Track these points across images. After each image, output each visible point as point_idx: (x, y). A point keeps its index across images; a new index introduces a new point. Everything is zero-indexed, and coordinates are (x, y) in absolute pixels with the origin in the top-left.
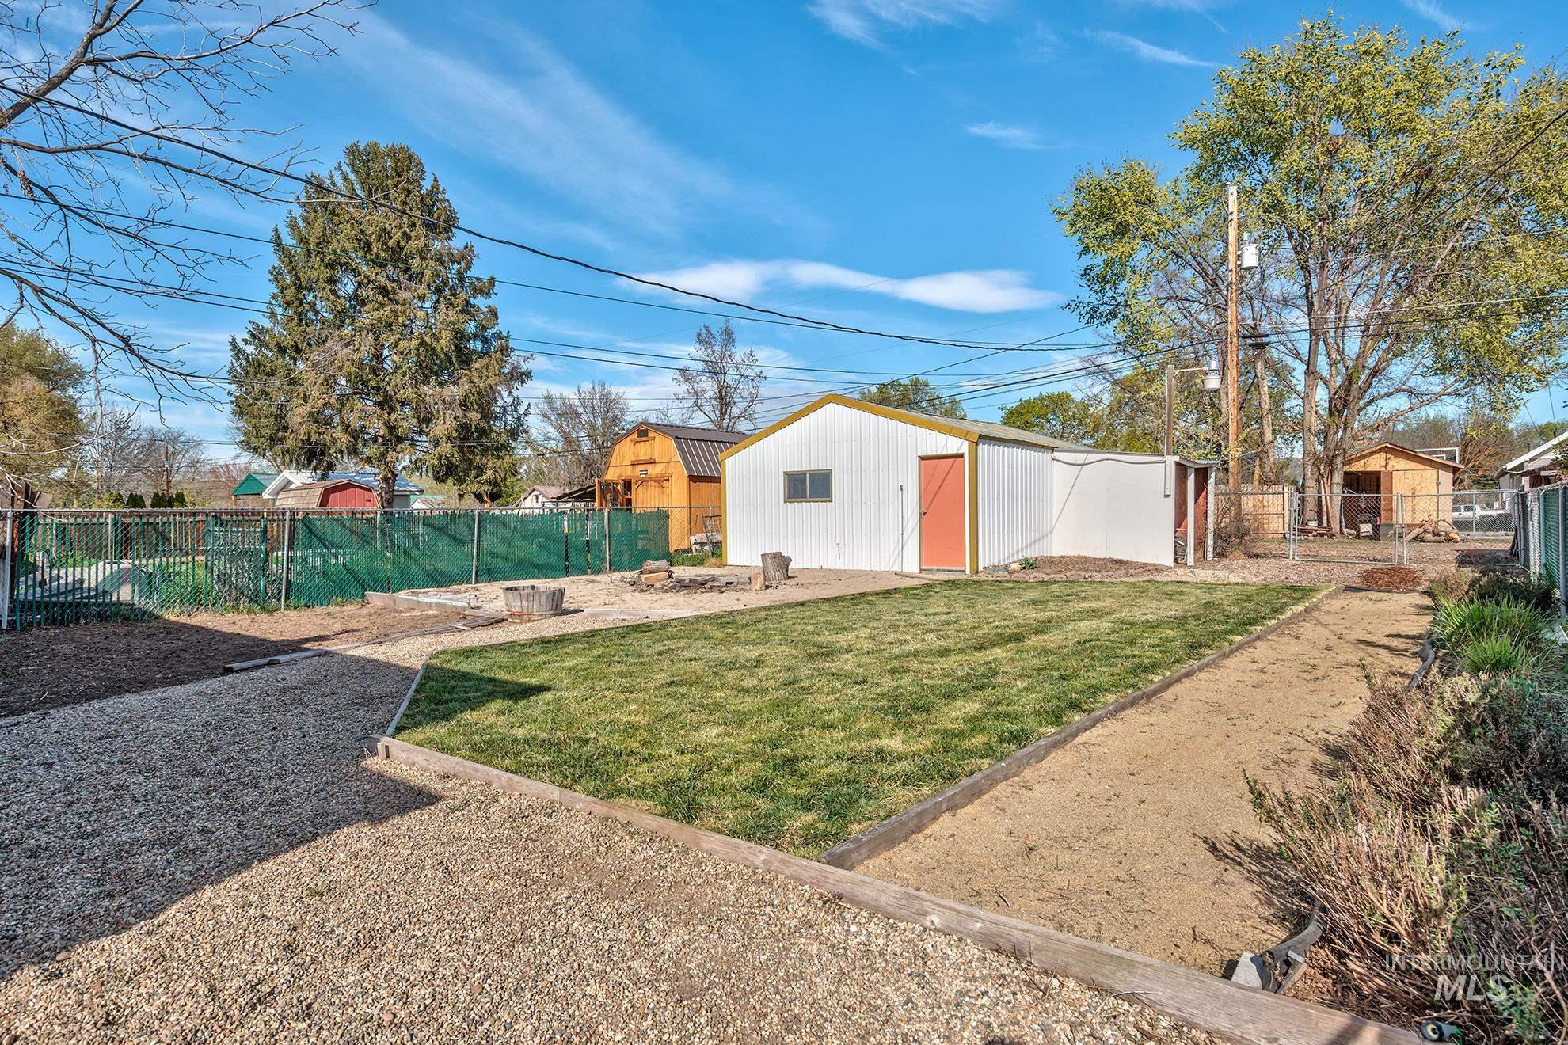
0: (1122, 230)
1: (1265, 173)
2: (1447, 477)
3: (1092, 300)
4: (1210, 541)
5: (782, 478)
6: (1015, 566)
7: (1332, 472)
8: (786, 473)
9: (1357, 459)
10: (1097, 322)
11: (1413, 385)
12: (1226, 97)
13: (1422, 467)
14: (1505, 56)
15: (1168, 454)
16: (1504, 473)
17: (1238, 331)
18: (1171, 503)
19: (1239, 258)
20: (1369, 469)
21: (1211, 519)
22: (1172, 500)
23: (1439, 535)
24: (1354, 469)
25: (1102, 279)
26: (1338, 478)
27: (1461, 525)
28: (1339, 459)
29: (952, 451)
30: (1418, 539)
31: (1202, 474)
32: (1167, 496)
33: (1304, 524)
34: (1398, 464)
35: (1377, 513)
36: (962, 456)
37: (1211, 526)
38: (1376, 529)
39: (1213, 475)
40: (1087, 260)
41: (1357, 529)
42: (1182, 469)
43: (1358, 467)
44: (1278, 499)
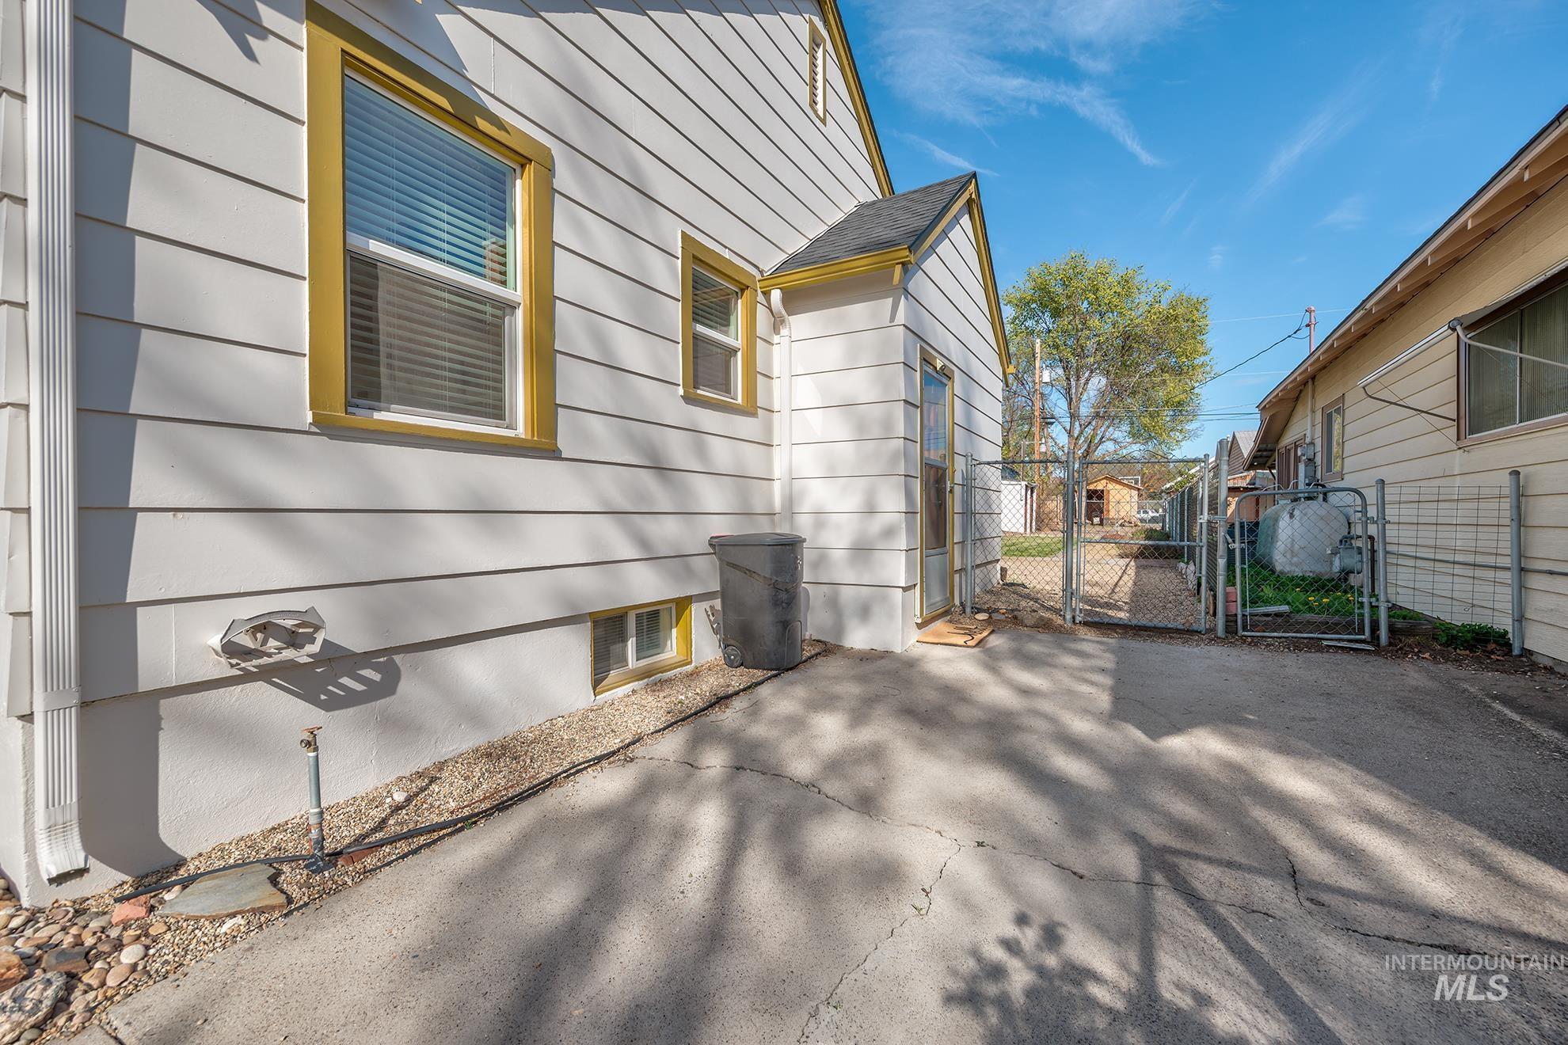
1: (1048, 323)
2: (1135, 493)
7: (1081, 489)
9: (1091, 483)
11: (1116, 436)
12: (1032, 284)
13: (1123, 488)
14: (1163, 284)
16: (1162, 492)
17: (1040, 415)
19: (1041, 376)
20: (1098, 488)
23: (1131, 524)
24: (1091, 488)
26: (1083, 493)
27: (1142, 520)
28: (1084, 483)
30: (1121, 525)
35: (1101, 512)
38: (1101, 520)
41: (1093, 521)
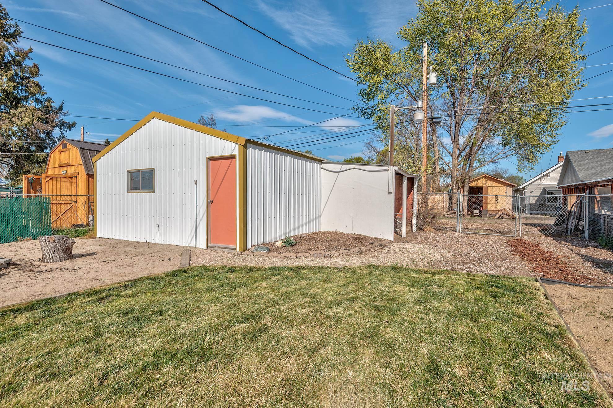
0: (376, 71)
2: (510, 190)
3: (364, 106)
4: (415, 221)
5: (126, 174)
6: (279, 244)
7: (464, 186)
8: (129, 172)
9: (474, 181)
10: (366, 117)
13: (500, 185)
15: (391, 165)
18: (392, 197)
19: (428, 79)
20: (478, 186)
21: (415, 208)
22: (393, 196)
23: (509, 216)
24: (472, 186)
25: (368, 95)
26: (467, 189)
28: (467, 180)
29: (227, 153)
30: (501, 218)
31: (411, 181)
32: (390, 193)
33: (452, 210)
34: (490, 184)
35: (481, 205)
36: (233, 157)
37: (415, 212)
38: (481, 212)
39: (417, 182)
40: (362, 86)
41: (472, 212)
42: (399, 176)
43: (473, 184)
44: (441, 198)
